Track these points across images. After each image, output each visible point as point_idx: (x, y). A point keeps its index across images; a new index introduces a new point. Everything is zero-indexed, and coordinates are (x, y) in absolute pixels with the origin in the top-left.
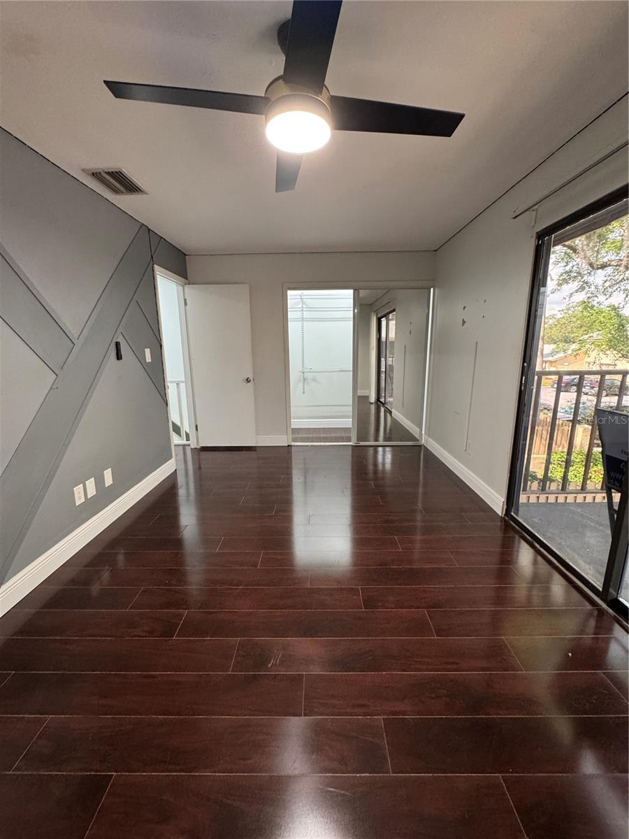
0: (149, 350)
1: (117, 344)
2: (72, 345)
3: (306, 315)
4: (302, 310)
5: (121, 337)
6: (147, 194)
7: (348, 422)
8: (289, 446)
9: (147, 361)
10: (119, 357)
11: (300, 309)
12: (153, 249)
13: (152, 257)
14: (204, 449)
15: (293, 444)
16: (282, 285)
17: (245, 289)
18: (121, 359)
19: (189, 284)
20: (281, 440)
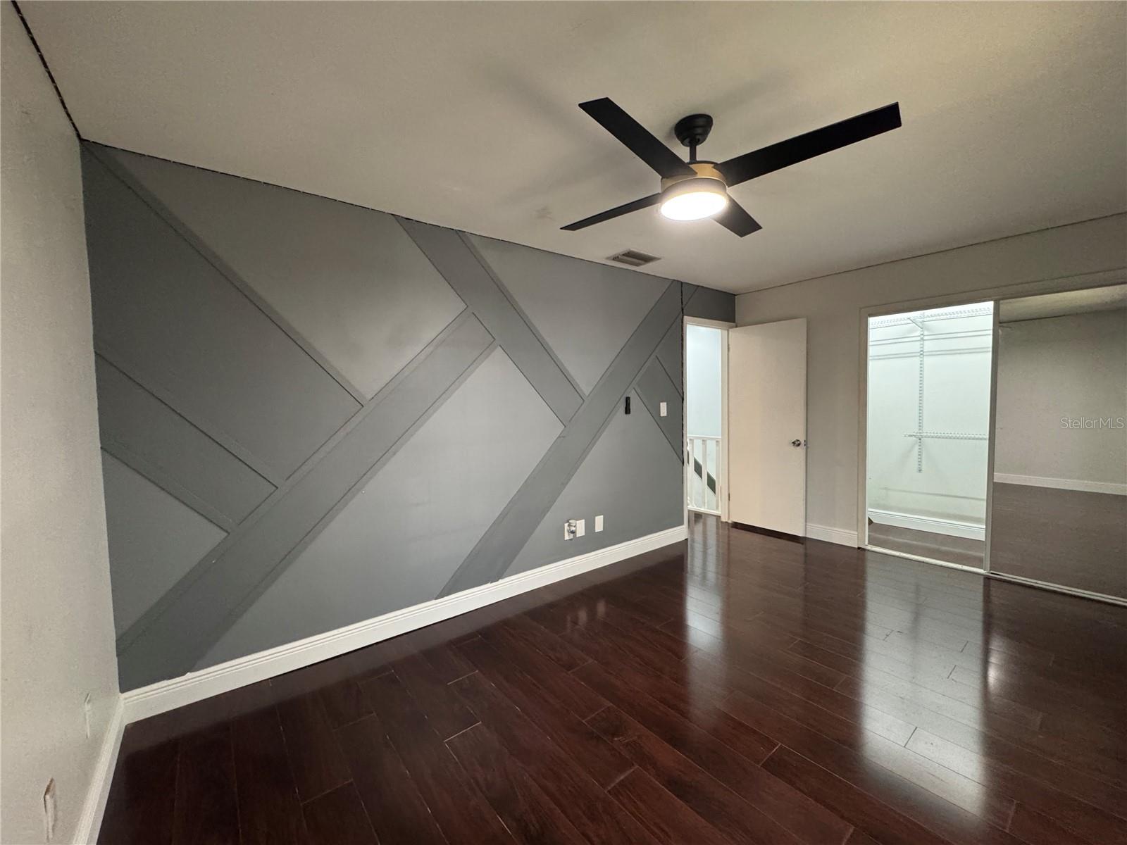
0: (665, 403)
1: (628, 400)
2: (582, 401)
3: (929, 346)
4: (922, 339)
5: (633, 391)
6: (659, 259)
7: (978, 531)
8: (859, 548)
9: (662, 415)
10: (627, 411)
11: (919, 338)
12: (684, 303)
13: (682, 310)
14: (736, 525)
15: (869, 547)
16: (860, 311)
17: (800, 325)
18: (629, 413)
19: (736, 327)
20: (845, 536)
